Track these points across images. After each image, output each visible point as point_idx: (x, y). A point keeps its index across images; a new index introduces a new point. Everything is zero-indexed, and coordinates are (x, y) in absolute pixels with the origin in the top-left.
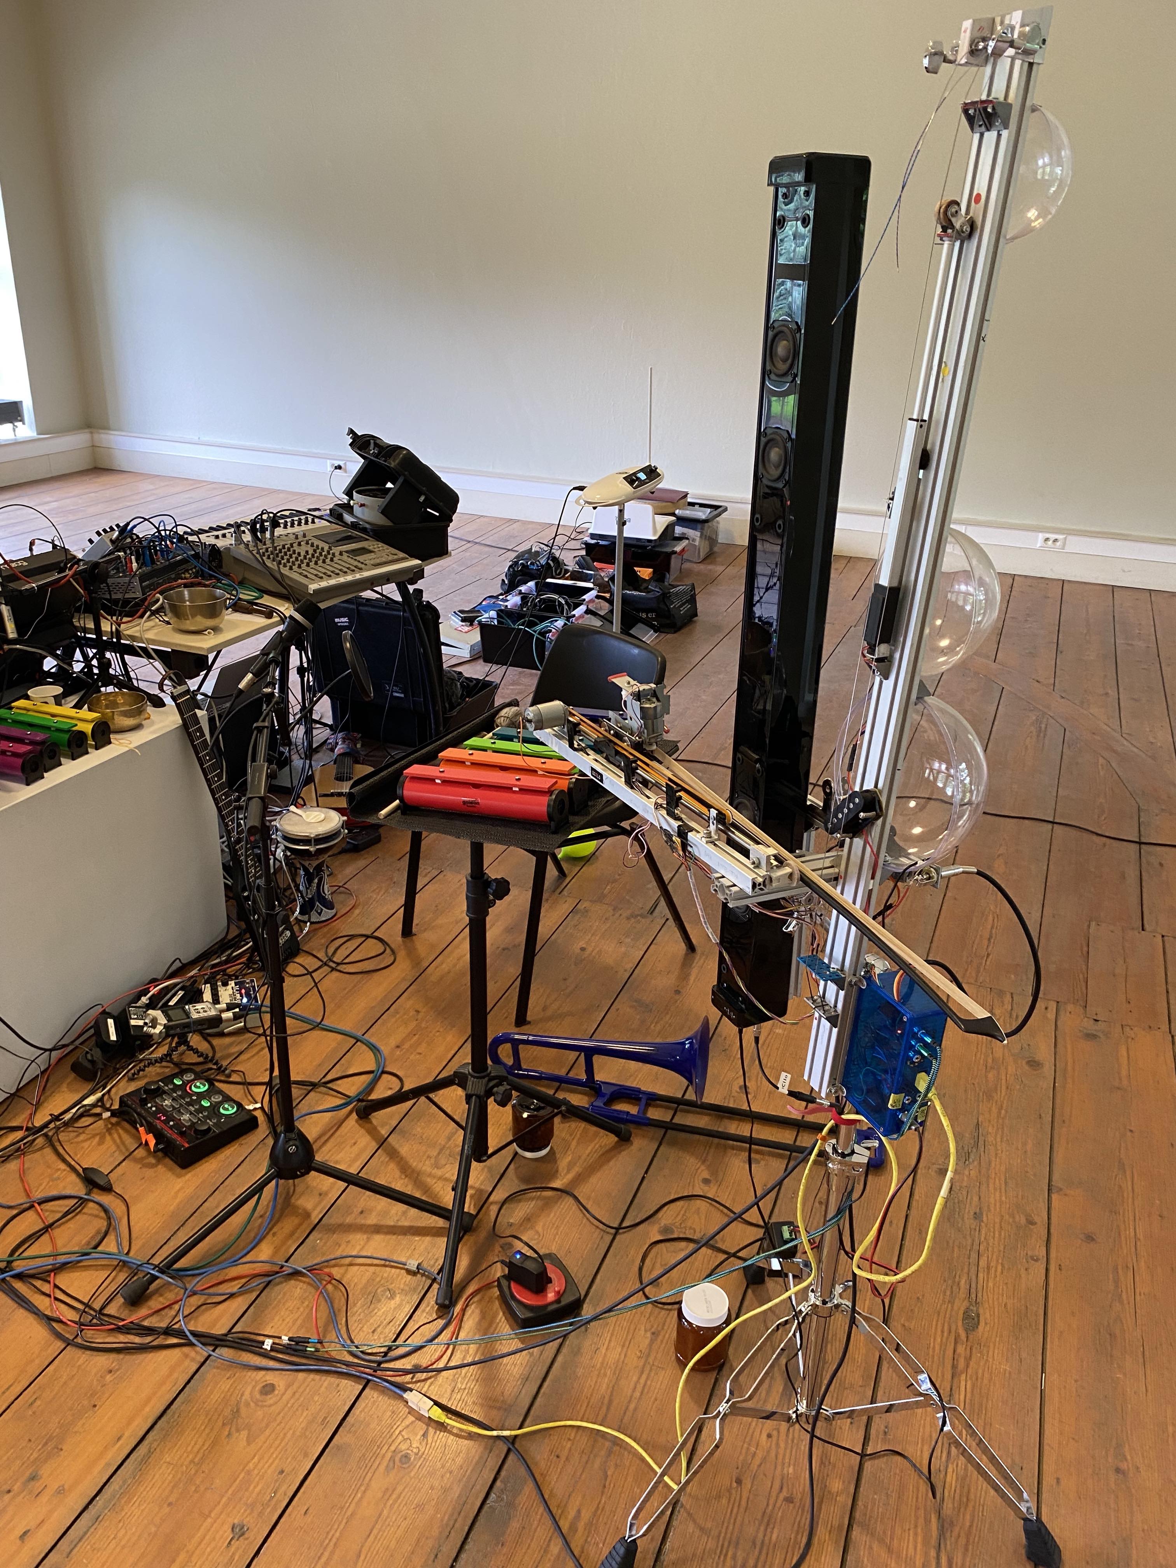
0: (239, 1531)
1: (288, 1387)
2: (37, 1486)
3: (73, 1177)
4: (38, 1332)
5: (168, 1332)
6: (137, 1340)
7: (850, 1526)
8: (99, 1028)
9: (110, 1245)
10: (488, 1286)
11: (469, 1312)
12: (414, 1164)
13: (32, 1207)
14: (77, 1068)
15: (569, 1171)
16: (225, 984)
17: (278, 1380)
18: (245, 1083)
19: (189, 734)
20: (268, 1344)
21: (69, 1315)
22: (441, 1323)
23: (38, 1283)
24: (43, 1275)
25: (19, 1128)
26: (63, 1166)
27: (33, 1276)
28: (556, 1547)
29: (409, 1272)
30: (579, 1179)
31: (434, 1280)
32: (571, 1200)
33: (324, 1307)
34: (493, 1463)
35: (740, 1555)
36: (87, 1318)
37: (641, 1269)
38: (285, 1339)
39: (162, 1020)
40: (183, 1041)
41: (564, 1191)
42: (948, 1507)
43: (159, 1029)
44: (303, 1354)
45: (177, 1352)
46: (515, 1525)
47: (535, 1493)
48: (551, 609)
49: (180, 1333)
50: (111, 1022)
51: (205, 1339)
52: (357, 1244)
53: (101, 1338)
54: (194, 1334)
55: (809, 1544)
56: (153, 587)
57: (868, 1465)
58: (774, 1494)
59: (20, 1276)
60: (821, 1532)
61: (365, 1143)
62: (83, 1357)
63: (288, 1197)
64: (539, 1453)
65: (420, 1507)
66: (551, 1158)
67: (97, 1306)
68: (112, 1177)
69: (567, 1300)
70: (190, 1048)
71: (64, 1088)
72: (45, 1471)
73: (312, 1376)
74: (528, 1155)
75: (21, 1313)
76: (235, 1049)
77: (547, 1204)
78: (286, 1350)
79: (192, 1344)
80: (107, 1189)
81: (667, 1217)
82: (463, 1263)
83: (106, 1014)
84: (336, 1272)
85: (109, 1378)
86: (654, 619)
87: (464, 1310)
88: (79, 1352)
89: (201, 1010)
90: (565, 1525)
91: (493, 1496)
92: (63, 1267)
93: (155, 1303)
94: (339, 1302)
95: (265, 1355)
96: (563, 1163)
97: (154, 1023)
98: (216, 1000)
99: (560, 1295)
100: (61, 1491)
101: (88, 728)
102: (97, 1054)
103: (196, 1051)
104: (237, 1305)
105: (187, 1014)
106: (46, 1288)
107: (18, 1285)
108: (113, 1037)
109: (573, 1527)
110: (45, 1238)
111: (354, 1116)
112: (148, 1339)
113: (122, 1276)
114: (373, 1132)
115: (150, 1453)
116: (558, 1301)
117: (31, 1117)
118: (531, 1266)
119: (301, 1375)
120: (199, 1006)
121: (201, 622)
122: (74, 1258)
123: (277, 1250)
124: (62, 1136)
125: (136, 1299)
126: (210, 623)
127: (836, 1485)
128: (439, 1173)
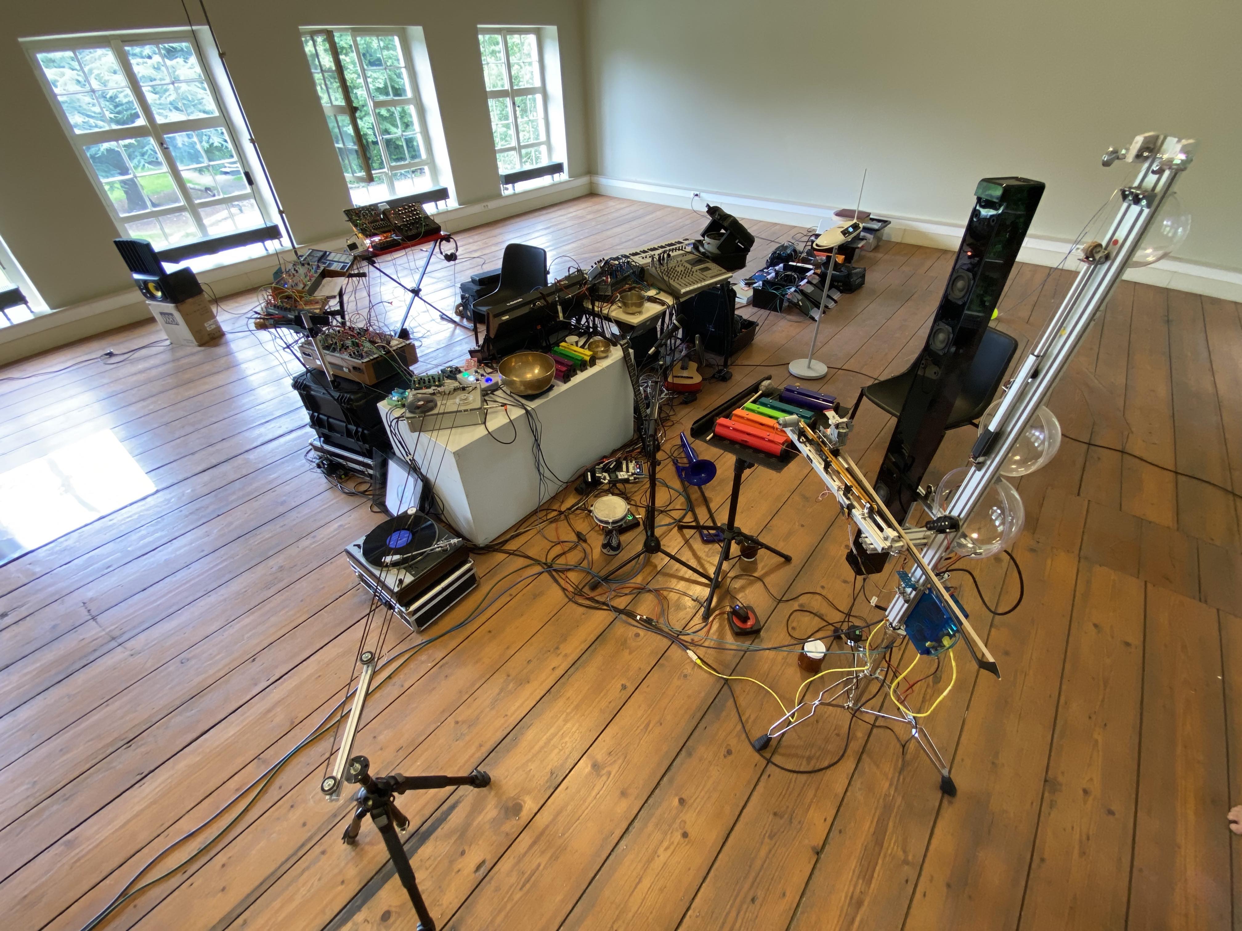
0: (624, 687)
1: (645, 636)
2: (559, 652)
3: (573, 534)
4: (560, 593)
5: (604, 604)
6: (593, 604)
7: (862, 753)
8: (584, 475)
9: (585, 564)
10: (723, 613)
11: (714, 622)
12: (698, 553)
13: (559, 543)
14: (576, 490)
15: (762, 569)
16: (631, 462)
17: (642, 633)
18: (636, 506)
19: (626, 361)
20: (638, 617)
21: (571, 589)
22: (704, 624)
23: (561, 574)
24: (563, 571)
25: (556, 510)
26: (570, 528)
27: (560, 571)
28: (739, 727)
29: (693, 600)
30: (767, 574)
31: (702, 605)
32: (761, 583)
33: (660, 607)
34: (719, 686)
35: (813, 751)
36: (576, 592)
37: (788, 621)
38: (645, 617)
39: (608, 478)
40: (614, 485)
41: (760, 579)
42: (908, 757)
43: (606, 481)
44: (651, 624)
45: (607, 612)
46: (724, 714)
47: (733, 704)
48: (789, 281)
49: (607, 605)
50: (589, 473)
51: (616, 610)
52: (675, 584)
53: (581, 601)
54: (612, 607)
55: (843, 755)
56: (616, 290)
57: (875, 731)
58: (831, 731)
59: (554, 570)
60: (849, 751)
61: (680, 541)
62: (575, 606)
63: (649, 558)
64: (737, 689)
65: (689, 697)
66: (755, 563)
67: (580, 587)
68: (587, 537)
69: (755, 628)
70: (617, 488)
71: (572, 496)
72: (562, 646)
73: (653, 634)
74: (746, 559)
75: (555, 585)
76: (634, 490)
77: (751, 583)
78: (645, 621)
79: (610, 610)
80: (585, 541)
81: (803, 599)
82: (715, 600)
83: (587, 470)
84: (665, 593)
85: (583, 616)
86: (841, 286)
87: (712, 621)
88: (573, 604)
89: (622, 475)
90: (744, 719)
91: (717, 700)
92: (569, 570)
93: (599, 591)
94: (665, 607)
95: (637, 621)
96: (760, 566)
97: (605, 479)
98: (628, 471)
99: (752, 626)
100: (566, 655)
101: (588, 358)
102: (583, 486)
103: (619, 490)
104: (629, 598)
105: (617, 476)
106: (563, 576)
107: (554, 573)
108: (590, 480)
109: (747, 721)
110: (563, 557)
111: (676, 528)
112: (597, 605)
113: (590, 577)
114: (683, 536)
115: (596, 649)
116: (751, 628)
117: (560, 506)
118: (741, 612)
119: (650, 633)
120: (622, 473)
121: (634, 309)
122: (572, 567)
123: (643, 579)
124: (571, 516)
125: (594, 588)
126: (638, 310)
127: (859, 734)
128: (709, 559)
